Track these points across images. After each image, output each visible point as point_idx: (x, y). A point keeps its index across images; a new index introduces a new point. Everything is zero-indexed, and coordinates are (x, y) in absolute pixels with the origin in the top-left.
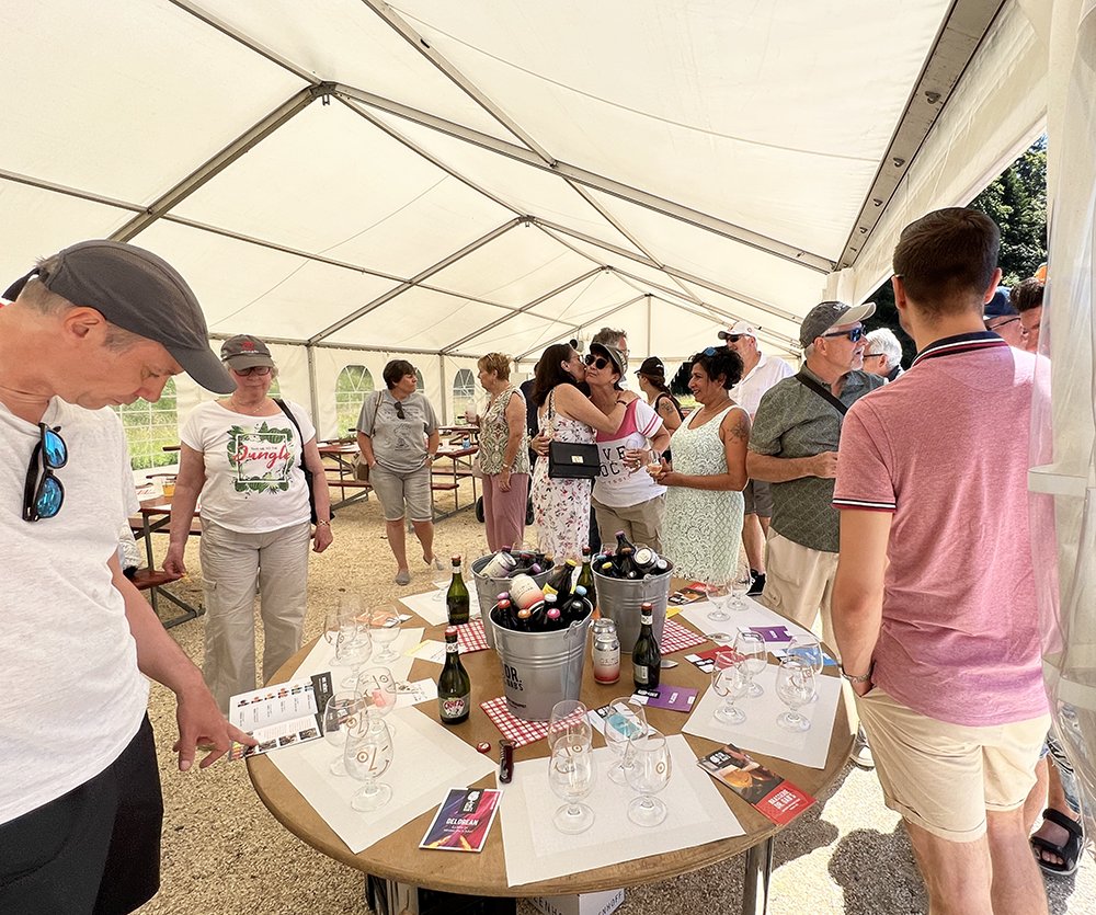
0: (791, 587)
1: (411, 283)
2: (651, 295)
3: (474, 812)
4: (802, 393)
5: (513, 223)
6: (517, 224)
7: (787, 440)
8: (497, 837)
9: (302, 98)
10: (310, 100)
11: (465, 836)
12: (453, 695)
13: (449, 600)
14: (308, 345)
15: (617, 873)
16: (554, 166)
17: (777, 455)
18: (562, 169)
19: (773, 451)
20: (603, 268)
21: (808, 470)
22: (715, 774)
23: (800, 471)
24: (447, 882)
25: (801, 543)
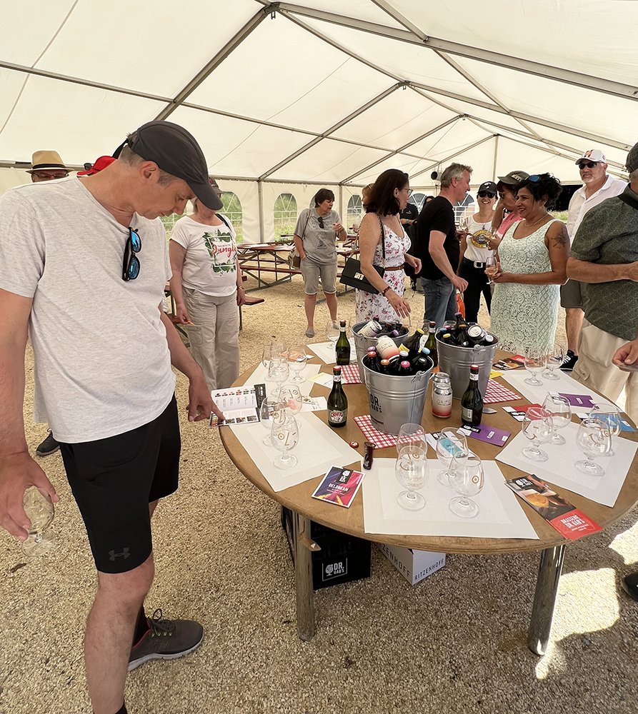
0: (600, 367)
1: (323, 136)
2: (498, 135)
3: (346, 483)
4: (623, 210)
5: (395, 87)
6: (397, 88)
7: (605, 250)
8: (359, 501)
9: (259, 17)
10: (263, 17)
11: (340, 496)
12: (337, 409)
13: (338, 349)
14: (259, 181)
15: (438, 542)
16: (426, 41)
17: (594, 261)
18: (433, 43)
19: (591, 258)
20: (461, 116)
21: (623, 275)
22: (520, 493)
23: (616, 275)
24: (327, 521)
25: (612, 333)
